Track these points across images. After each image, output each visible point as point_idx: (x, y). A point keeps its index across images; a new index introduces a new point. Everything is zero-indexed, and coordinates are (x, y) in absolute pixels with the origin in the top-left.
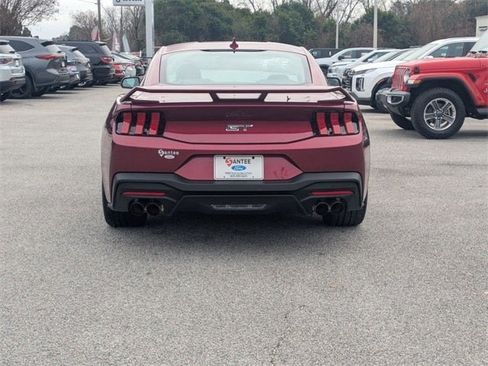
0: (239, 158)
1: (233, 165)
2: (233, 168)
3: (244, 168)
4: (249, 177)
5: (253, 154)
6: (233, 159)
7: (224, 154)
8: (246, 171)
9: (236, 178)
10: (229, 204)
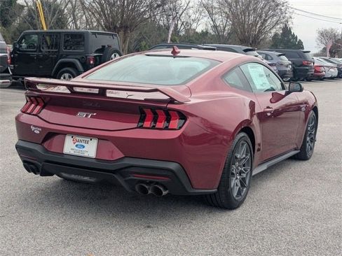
1: (77, 143)
2: (77, 146)
3: (84, 147)
4: (86, 155)
5: (92, 136)
6: (78, 138)
7: (73, 134)
8: (84, 149)
9: (77, 154)
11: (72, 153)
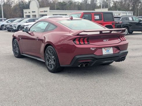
0: (107, 48)
2: (107, 51)
4: (110, 53)
5: (110, 47)
7: (104, 47)
10: (105, 61)
11: (106, 54)
